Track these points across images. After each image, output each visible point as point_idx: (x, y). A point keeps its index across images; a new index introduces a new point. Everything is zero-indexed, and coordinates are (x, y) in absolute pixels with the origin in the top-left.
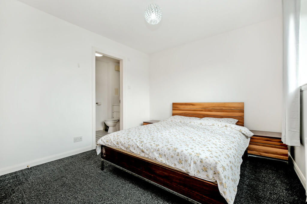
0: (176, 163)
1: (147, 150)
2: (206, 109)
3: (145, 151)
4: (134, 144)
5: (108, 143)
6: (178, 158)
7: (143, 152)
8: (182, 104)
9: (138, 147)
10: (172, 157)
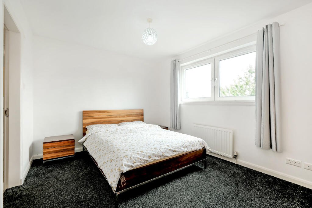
0: (192, 147)
1: (177, 149)
2: (120, 116)
3: (176, 150)
4: (166, 150)
5: (136, 164)
6: (191, 144)
7: (175, 151)
8: (96, 112)
9: (170, 150)
10: (189, 145)
